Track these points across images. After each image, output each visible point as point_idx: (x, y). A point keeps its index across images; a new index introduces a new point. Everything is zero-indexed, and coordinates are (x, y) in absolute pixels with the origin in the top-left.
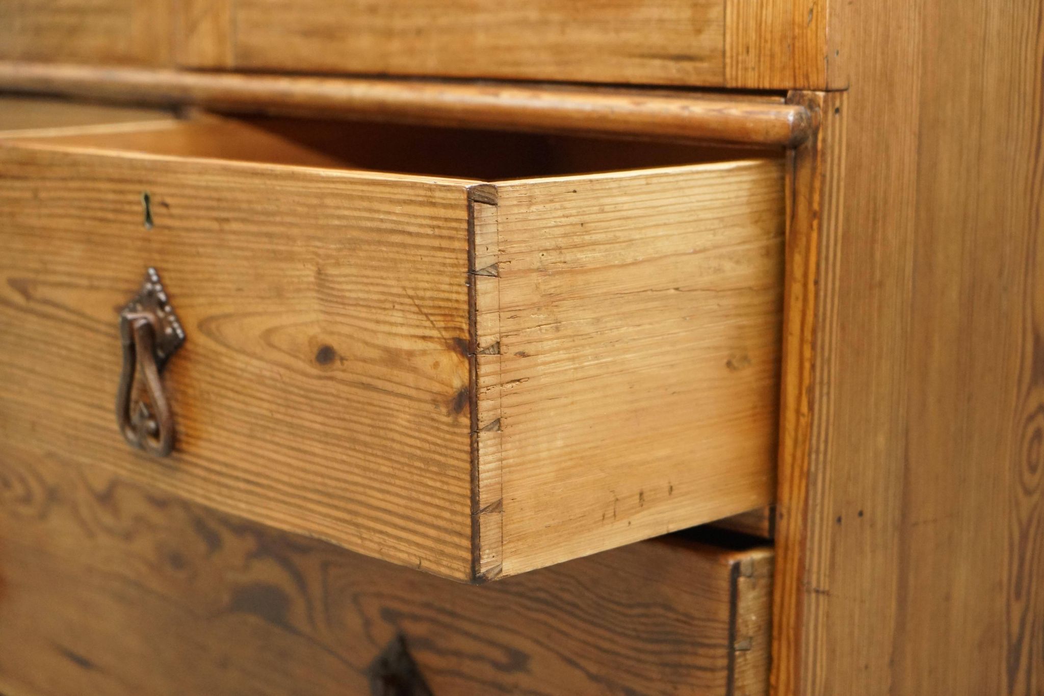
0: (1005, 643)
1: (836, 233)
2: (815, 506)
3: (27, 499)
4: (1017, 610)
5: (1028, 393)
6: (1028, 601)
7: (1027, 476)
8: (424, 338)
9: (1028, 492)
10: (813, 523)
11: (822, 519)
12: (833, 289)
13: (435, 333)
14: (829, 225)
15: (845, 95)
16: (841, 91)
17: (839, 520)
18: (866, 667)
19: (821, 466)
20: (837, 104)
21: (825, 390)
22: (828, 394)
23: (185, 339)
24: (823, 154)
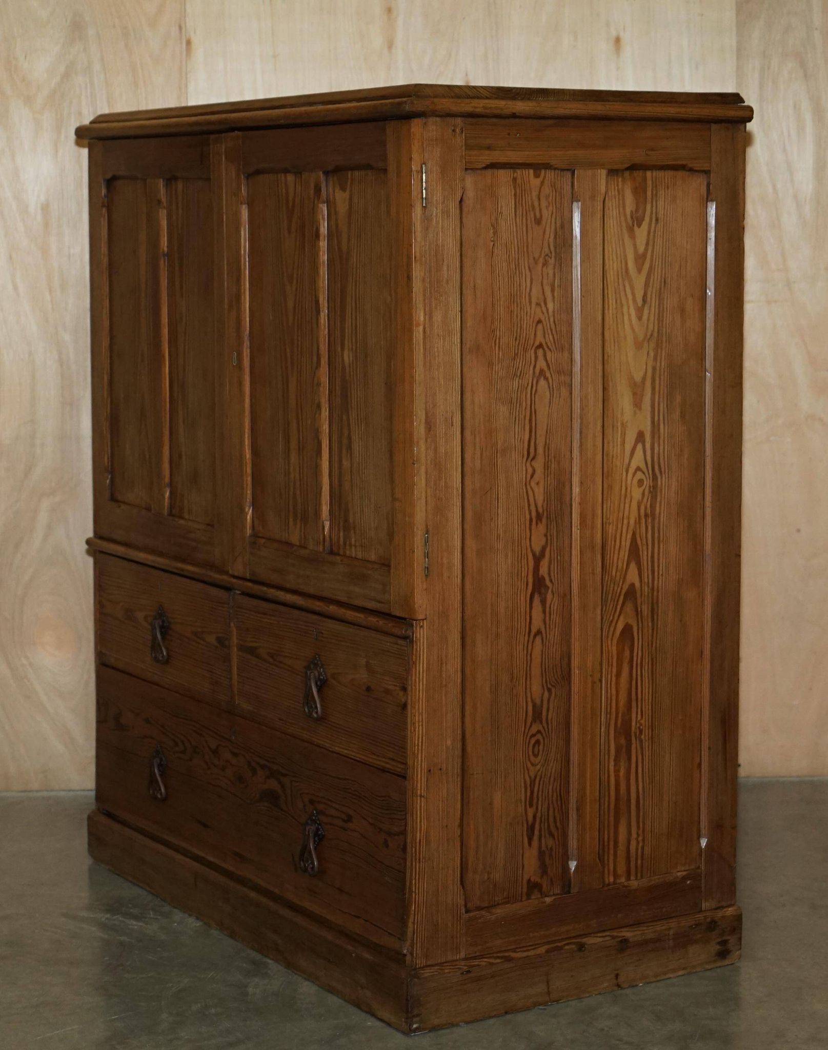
0: (525, 825)
1: (423, 668)
2: (418, 765)
3: (184, 752)
4: (531, 812)
5: (531, 726)
6: (537, 808)
7: (532, 758)
8: (395, 685)
9: (533, 765)
10: (417, 772)
11: (421, 770)
12: (423, 688)
13: (398, 685)
14: (419, 665)
15: (425, 621)
16: (423, 620)
17: (430, 771)
18: (447, 826)
19: (420, 751)
20: (422, 624)
21: (420, 724)
22: (422, 725)
23: (327, 679)
24: (416, 642)
